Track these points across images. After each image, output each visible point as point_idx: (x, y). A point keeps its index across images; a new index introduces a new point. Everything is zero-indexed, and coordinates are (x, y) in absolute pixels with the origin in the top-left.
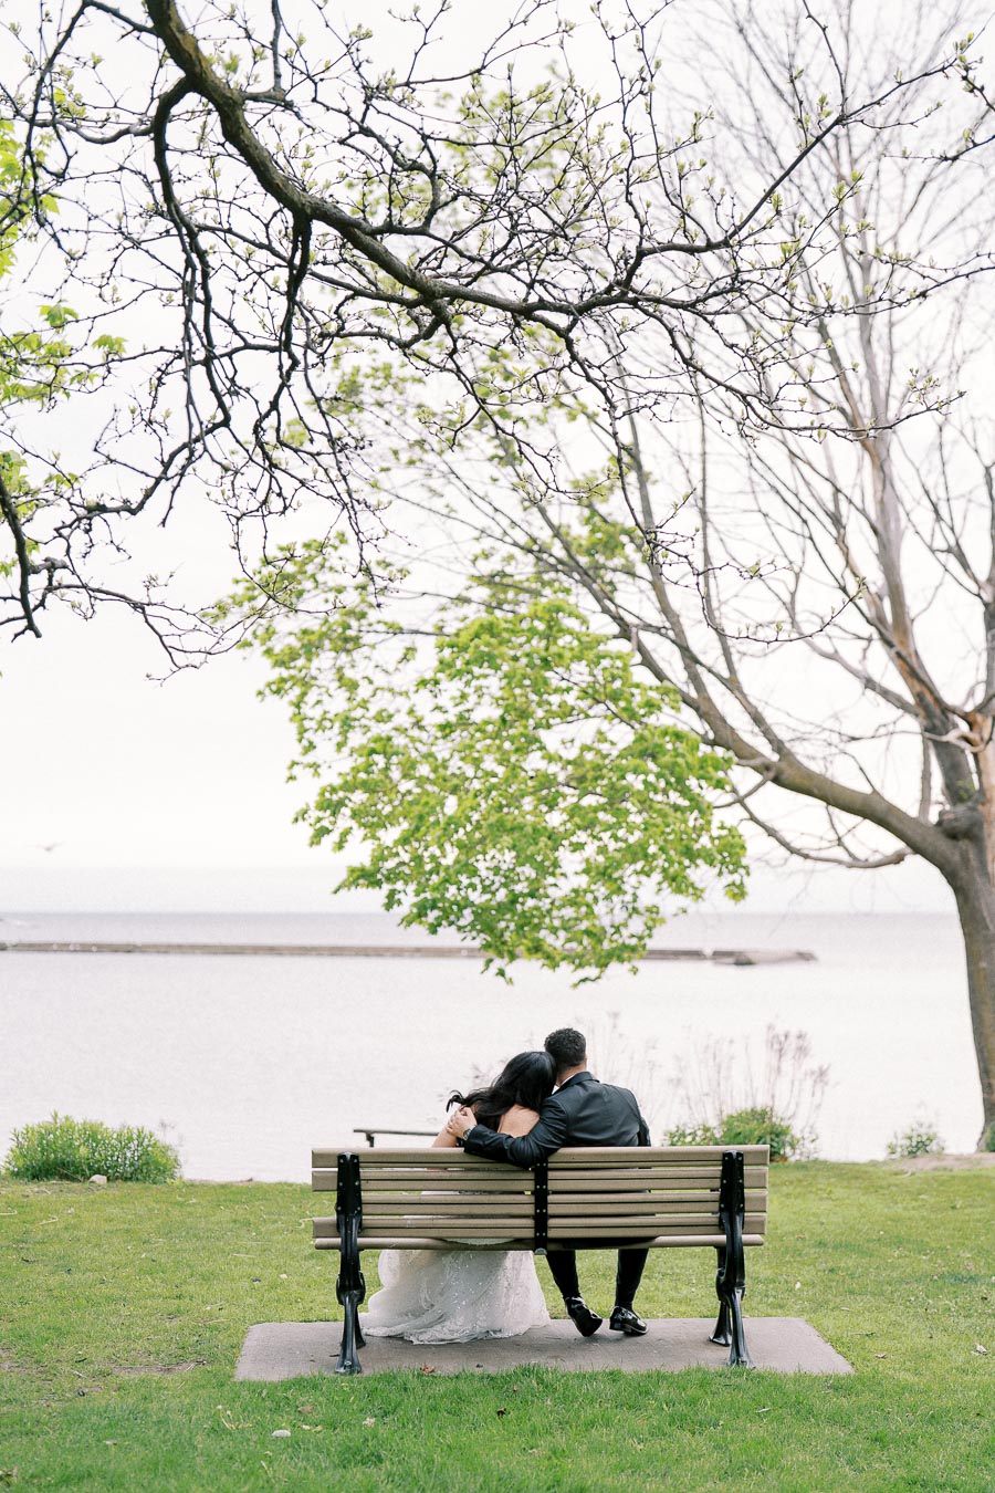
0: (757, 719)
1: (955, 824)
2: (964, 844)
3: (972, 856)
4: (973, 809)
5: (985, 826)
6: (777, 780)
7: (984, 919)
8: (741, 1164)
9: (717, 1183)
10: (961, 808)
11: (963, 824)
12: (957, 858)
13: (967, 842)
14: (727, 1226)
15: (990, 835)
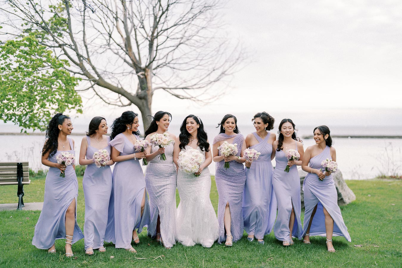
0: (94, 68)
1: (140, 95)
2: (143, 101)
3: (145, 103)
4: (145, 92)
5: (148, 96)
6: (98, 84)
8: (22, 166)
9: (16, 170)
10: (143, 92)
11: (143, 96)
14: (18, 180)
15: (149, 98)
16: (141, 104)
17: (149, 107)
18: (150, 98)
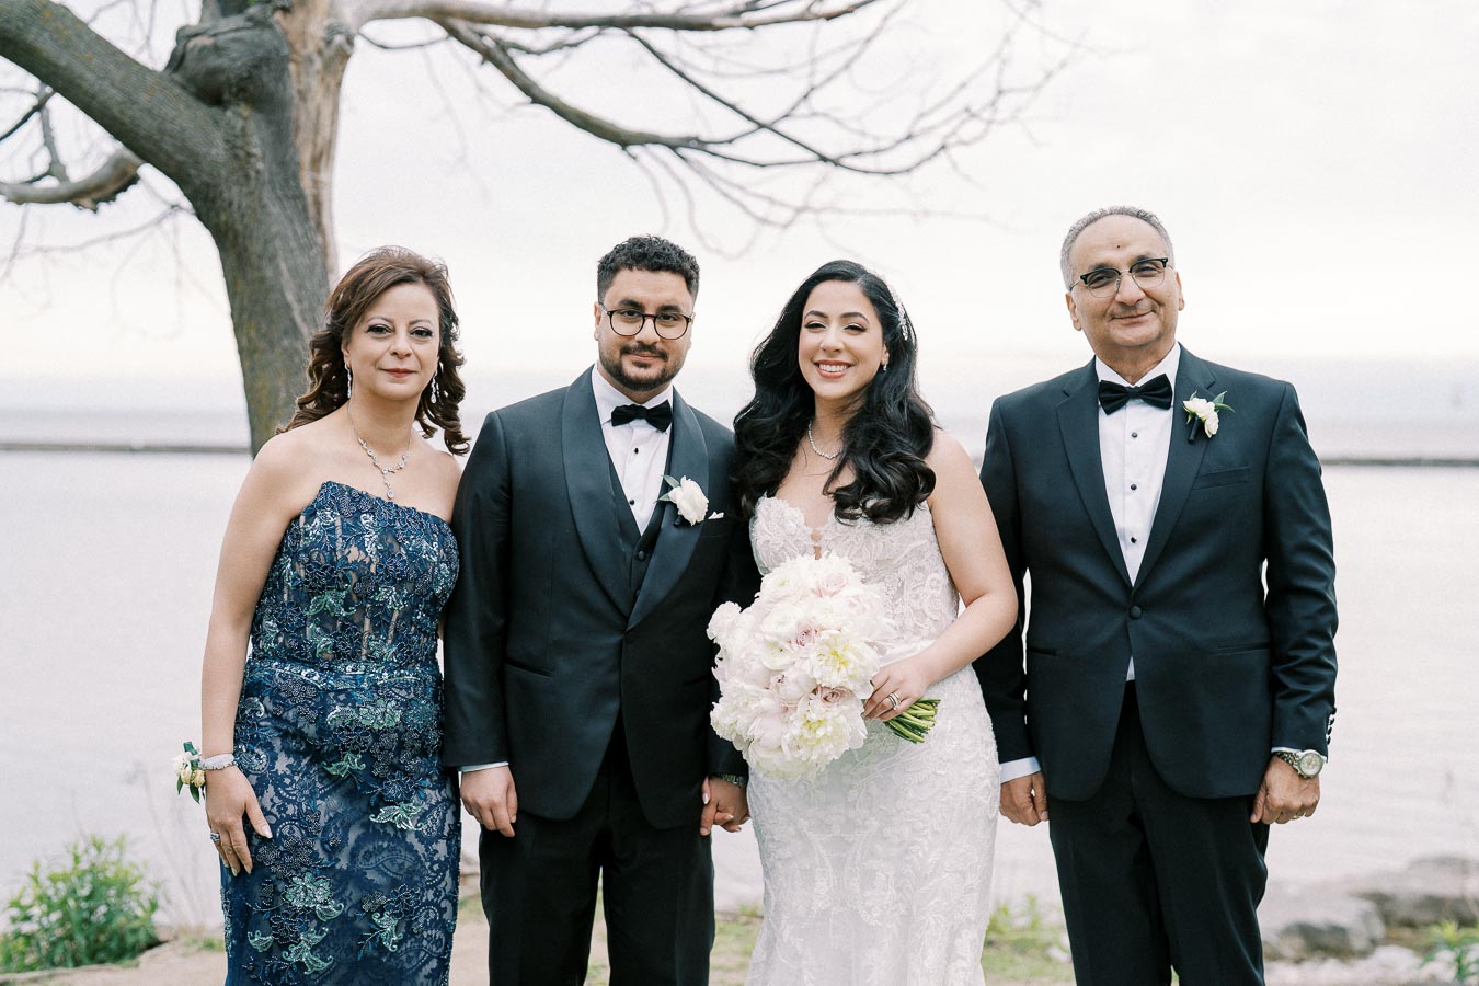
1: (214, 61)
2: (239, 116)
3: (256, 146)
4: (263, 25)
5: (292, 67)
7: (288, 307)
10: (236, 21)
11: (234, 61)
12: (218, 151)
13: (244, 110)
17: (306, 182)
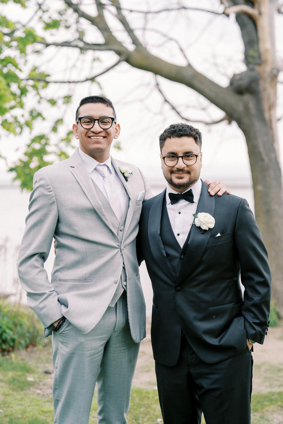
2: (247, 97)
3: (252, 105)
5: (261, 82)
6: (128, 61)
7: (260, 153)
10: (249, 68)
11: (245, 82)
15: (265, 89)
16: (240, 108)
17: (267, 115)
18: (269, 89)
